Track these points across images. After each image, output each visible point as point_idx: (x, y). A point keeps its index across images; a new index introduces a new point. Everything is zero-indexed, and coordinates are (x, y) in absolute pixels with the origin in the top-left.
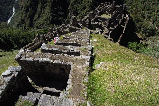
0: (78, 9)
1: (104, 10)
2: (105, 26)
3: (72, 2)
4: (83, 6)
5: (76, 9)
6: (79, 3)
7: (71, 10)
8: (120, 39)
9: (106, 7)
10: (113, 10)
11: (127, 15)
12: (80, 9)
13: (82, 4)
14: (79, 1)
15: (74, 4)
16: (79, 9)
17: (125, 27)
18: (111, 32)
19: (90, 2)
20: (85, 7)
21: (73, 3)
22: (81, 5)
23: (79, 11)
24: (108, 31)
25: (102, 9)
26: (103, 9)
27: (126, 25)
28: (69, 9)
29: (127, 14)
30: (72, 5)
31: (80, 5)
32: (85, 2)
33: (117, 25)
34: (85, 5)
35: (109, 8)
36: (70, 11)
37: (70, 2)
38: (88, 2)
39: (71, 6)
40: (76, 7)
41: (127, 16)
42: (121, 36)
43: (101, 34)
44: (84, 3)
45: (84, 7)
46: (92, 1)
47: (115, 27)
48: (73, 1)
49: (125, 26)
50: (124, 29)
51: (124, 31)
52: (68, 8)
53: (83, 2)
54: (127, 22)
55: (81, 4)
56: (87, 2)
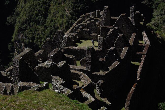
0: (38, 39)
1: (86, 30)
2: (84, 68)
3: (19, 22)
4: (50, 29)
5: (33, 38)
6: (38, 22)
7: (19, 41)
8: (129, 97)
9: (89, 22)
10: (108, 27)
11: (146, 35)
12: (42, 36)
13: (46, 24)
14: (37, 19)
15: (26, 27)
16: (40, 37)
17: (140, 65)
18: (101, 81)
19: (67, 15)
20: (55, 30)
21: (23, 24)
22: (45, 27)
23: (41, 42)
24: (90, 81)
25: (80, 29)
26: (81, 27)
27: (143, 59)
28: (13, 40)
29: (144, 33)
30: (21, 30)
31: (40, 28)
32: (54, 18)
33: (116, 63)
34: (54, 26)
35: (97, 23)
36: (17, 46)
37: (15, 23)
38: (62, 16)
39: (19, 32)
40: (33, 34)
41: (145, 37)
42: (133, 88)
43: (62, 89)
44: (52, 21)
45: (52, 31)
46: (70, 13)
47: (111, 68)
48: (22, 21)
49: (140, 61)
50: (139, 70)
51: (138, 75)
52: (12, 38)
53: (49, 20)
54: (145, 52)
55: (42, 24)
56: (59, 19)
